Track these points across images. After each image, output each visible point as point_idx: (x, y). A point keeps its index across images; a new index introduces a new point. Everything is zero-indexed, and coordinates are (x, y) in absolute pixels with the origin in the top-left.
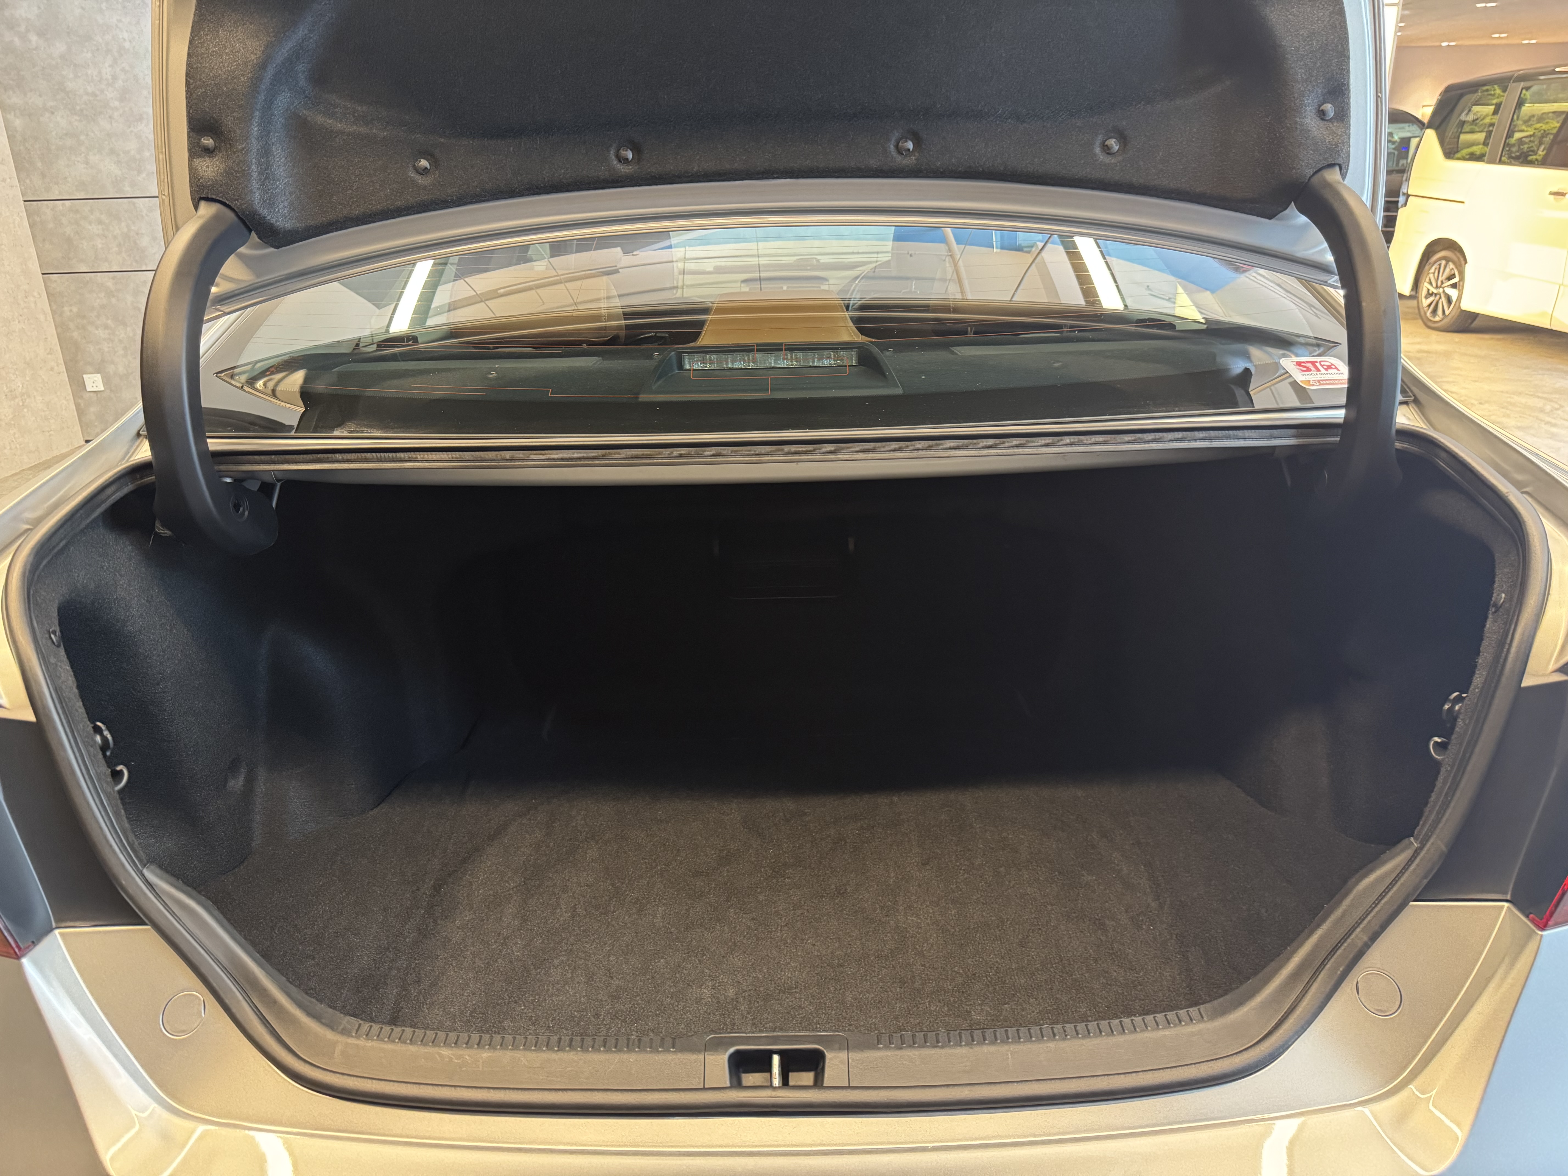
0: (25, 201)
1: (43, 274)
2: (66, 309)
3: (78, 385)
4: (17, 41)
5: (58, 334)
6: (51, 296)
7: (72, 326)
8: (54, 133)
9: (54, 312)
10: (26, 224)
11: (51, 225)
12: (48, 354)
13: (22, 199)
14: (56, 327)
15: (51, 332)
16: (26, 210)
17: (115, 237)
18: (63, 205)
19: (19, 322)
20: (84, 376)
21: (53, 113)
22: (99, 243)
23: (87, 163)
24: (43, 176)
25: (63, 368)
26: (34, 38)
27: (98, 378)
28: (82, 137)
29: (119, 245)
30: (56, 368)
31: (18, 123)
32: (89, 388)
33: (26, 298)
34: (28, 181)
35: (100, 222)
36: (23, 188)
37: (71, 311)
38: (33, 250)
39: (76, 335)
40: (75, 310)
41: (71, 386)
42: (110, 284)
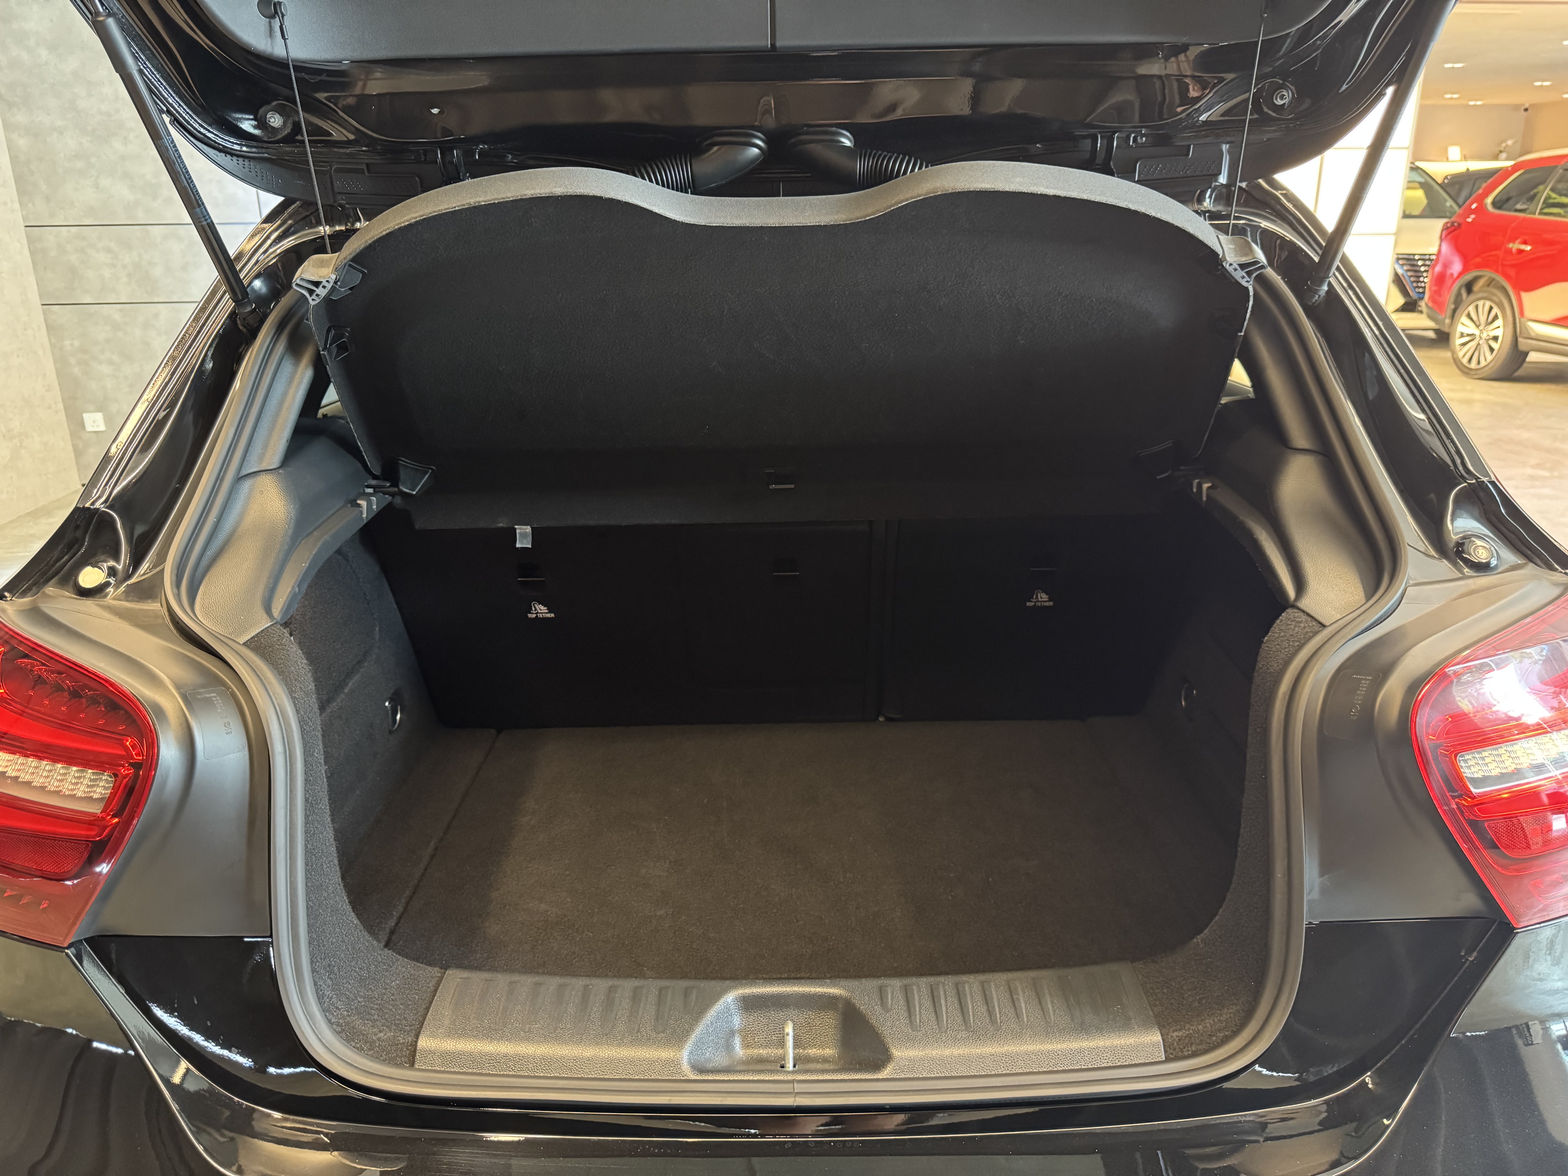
0: (26, 226)
1: (43, 305)
2: (67, 343)
3: (77, 424)
4: (25, 56)
5: (57, 370)
6: (49, 328)
7: (72, 361)
8: (62, 155)
9: (52, 345)
10: (26, 252)
11: (53, 253)
12: (48, 391)
13: (22, 224)
14: (55, 363)
15: (50, 367)
16: (27, 237)
17: (124, 266)
18: (69, 231)
19: (18, 356)
20: (85, 415)
21: (61, 133)
22: (107, 273)
23: (97, 186)
24: (47, 199)
25: (61, 406)
26: (44, 53)
27: (99, 416)
28: (93, 160)
29: (129, 275)
30: (54, 406)
31: (22, 142)
32: (89, 427)
33: (25, 329)
34: (30, 205)
35: (109, 250)
36: (24, 213)
37: (72, 345)
38: (32, 279)
39: (76, 370)
40: (77, 343)
41: (69, 425)
42: (117, 317)
